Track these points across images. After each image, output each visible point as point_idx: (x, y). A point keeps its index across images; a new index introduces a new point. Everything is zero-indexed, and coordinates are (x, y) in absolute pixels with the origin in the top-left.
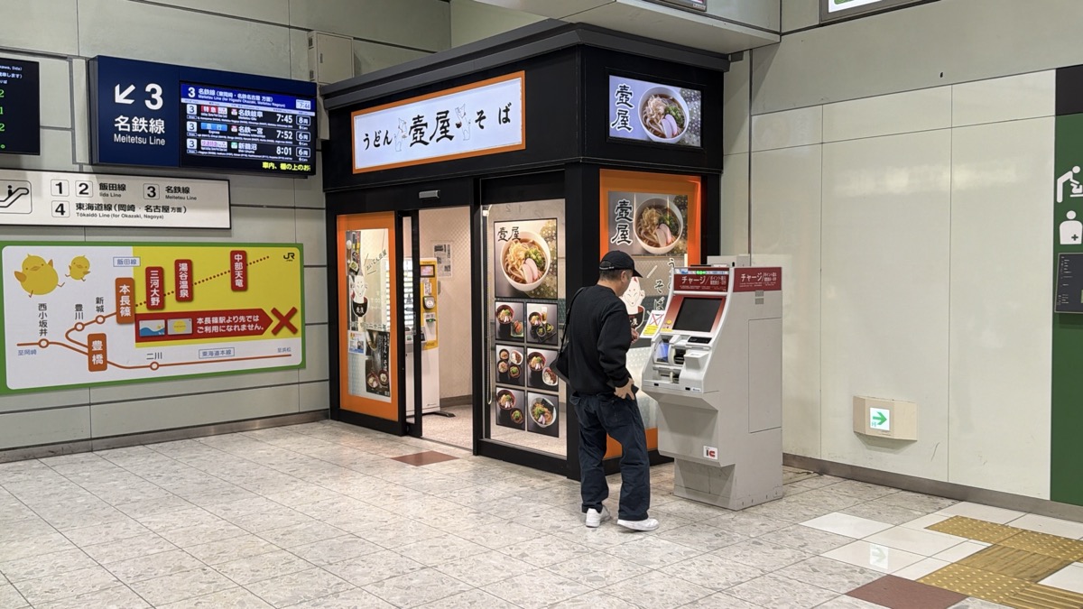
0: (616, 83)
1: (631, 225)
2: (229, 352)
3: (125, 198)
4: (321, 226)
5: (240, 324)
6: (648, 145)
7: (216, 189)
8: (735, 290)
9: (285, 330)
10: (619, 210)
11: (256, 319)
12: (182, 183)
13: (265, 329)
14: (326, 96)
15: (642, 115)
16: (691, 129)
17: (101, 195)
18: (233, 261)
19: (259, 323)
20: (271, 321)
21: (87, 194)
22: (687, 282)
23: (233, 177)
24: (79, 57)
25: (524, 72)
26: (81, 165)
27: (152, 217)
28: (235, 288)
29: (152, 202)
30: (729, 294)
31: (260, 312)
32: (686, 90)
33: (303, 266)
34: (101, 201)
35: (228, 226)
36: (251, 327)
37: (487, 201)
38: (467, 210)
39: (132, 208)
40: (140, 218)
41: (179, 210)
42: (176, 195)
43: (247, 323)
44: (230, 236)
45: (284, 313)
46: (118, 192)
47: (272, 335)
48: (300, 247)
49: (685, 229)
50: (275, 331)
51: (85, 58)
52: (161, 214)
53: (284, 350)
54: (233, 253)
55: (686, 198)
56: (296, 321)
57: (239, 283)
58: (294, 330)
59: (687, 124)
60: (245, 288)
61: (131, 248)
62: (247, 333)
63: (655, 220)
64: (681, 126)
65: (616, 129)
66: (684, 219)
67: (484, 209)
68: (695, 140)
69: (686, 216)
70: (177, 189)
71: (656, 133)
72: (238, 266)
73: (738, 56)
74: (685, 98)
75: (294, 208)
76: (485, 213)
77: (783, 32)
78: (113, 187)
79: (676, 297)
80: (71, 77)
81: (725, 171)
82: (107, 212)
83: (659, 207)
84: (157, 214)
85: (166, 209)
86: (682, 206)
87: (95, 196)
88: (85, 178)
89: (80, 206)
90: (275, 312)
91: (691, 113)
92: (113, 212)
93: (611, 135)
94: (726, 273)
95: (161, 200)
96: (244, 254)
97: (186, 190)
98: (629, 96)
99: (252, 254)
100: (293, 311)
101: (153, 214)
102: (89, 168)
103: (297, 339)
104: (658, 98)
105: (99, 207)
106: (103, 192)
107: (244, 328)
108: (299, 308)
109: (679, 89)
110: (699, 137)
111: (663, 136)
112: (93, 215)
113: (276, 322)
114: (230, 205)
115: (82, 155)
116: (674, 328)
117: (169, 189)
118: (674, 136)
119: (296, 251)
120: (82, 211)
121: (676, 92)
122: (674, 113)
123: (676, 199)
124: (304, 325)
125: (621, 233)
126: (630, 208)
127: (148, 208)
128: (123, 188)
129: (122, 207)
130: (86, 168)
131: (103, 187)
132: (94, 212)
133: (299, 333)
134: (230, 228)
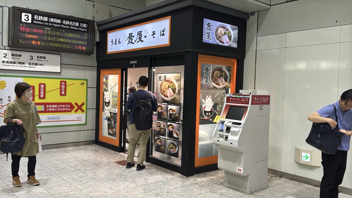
0: (206, 21)
1: (209, 76)
2: (58, 118)
3: (21, 59)
4: (95, 73)
5: (63, 108)
6: (217, 46)
7: (56, 58)
8: (252, 104)
9: (79, 111)
10: (205, 71)
11: (69, 106)
12: (43, 55)
13: (72, 110)
14: (98, 26)
15: (215, 34)
16: (234, 41)
17: (12, 58)
18: (61, 85)
19: (70, 108)
20: (75, 107)
21: (7, 57)
22: (232, 100)
23: (62, 54)
24: (6, 6)
25: (170, 16)
26: (5, 47)
27: (31, 67)
28: (61, 95)
29: (32, 62)
30: (249, 105)
31: (70, 104)
32: (233, 26)
33: (87, 88)
34: (12, 60)
35: (60, 72)
36: (67, 109)
37: (155, 66)
38: (147, 69)
39: (24, 63)
40: (26, 67)
41: (42, 65)
42: (41, 59)
43: (65, 108)
44: (60, 75)
45: (79, 104)
46: (18, 57)
47: (74, 112)
48: (87, 80)
49: (230, 79)
50: (76, 111)
51: (8, 7)
52: (35, 66)
53: (79, 118)
54: (61, 82)
55: (231, 67)
56: (84, 107)
57: (63, 93)
58: (83, 111)
59: (232, 39)
60: (65, 95)
61: (23, 78)
62: (65, 111)
63: (219, 75)
64: (230, 39)
65: (206, 39)
66: (229, 75)
67: (153, 68)
68: (235, 45)
69: (231, 74)
70: (41, 57)
71: (220, 42)
72: (63, 86)
73: (253, 14)
74: (232, 29)
75: (85, 66)
76: (154, 70)
77: (271, 5)
78: (17, 55)
79: (227, 106)
80: (3, 14)
81: (246, 57)
82: (14, 65)
83: (221, 70)
84: (33, 66)
85: (36, 64)
86: (229, 70)
87: (10, 58)
88: (6, 51)
89: (3, 62)
90: (76, 104)
91: (234, 35)
92: (16, 64)
93: (203, 41)
94: (248, 97)
95: (35, 61)
96: (65, 82)
97: (45, 58)
98: (211, 27)
99: (68, 82)
100: (83, 104)
101: (31, 66)
102: (8, 48)
103: (84, 114)
104: (222, 28)
105: (11, 62)
106: (13, 57)
107: (64, 109)
108: (85, 103)
109: (230, 25)
110: (237, 44)
111: (223, 43)
112: (8, 65)
113: (76, 107)
114: (61, 64)
115: (5, 43)
116: (226, 118)
117: (38, 57)
118: (227, 43)
119: (85, 82)
120: (4, 64)
121: (228, 26)
122: (228, 34)
123: (227, 67)
124: (87, 109)
125: (205, 79)
126: (209, 70)
127: (30, 64)
128: (20, 56)
129: (20, 63)
130: (6, 48)
131: (13, 55)
132: (9, 64)
133: (85, 112)
134: (61, 72)
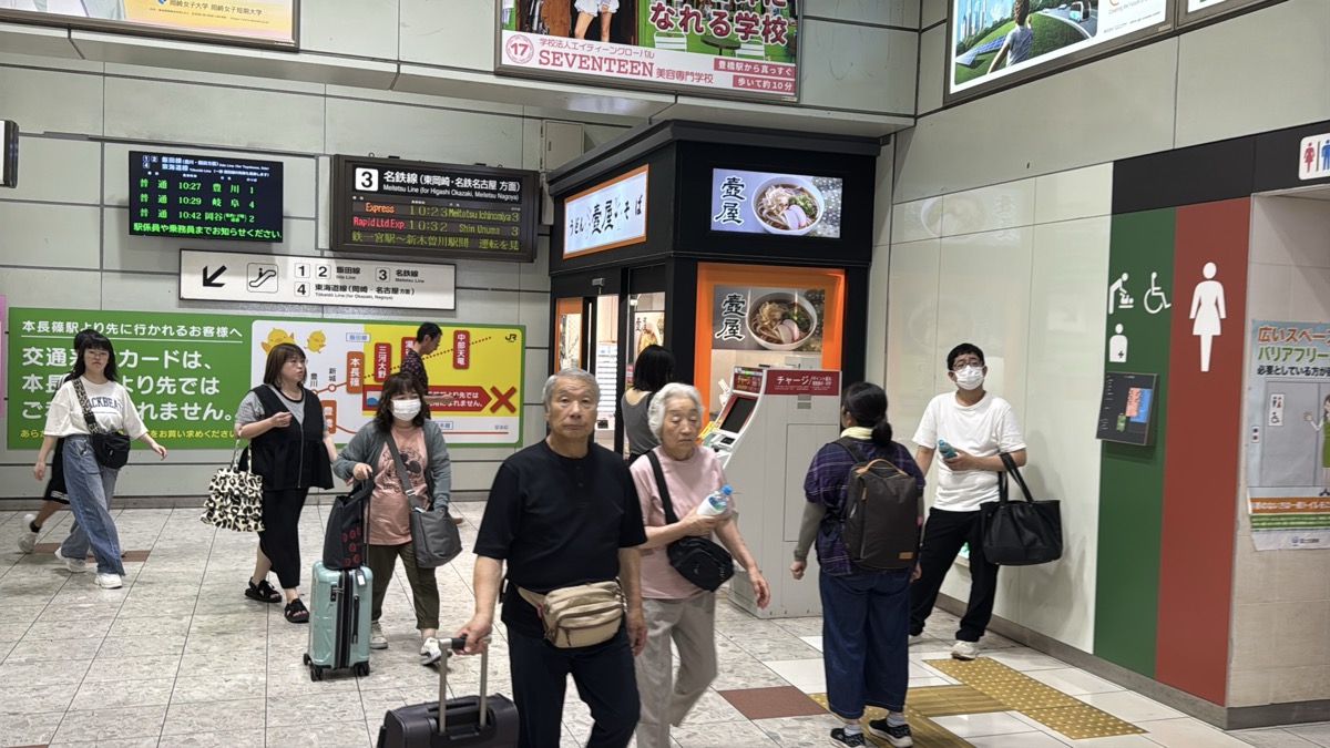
0: (721, 177)
1: (743, 320)
3: (359, 280)
4: (547, 308)
5: (460, 400)
6: (766, 238)
7: (445, 273)
8: (766, 392)
9: (503, 408)
10: (728, 304)
11: (476, 396)
12: (411, 267)
13: (484, 406)
14: (551, 183)
15: (757, 206)
16: (827, 219)
17: (338, 277)
18: (456, 341)
19: (478, 400)
20: (490, 399)
21: (326, 276)
23: (459, 262)
24: (324, 155)
25: (647, 166)
26: (322, 250)
27: (382, 298)
28: (457, 366)
29: (383, 285)
30: (760, 395)
31: (479, 390)
32: (820, 179)
33: (524, 348)
34: (338, 282)
35: (452, 307)
36: (470, 404)
37: (634, 293)
38: (615, 298)
39: (365, 289)
40: (371, 298)
41: (408, 292)
42: (405, 278)
43: (466, 399)
44: (455, 317)
45: (503, 391)
46: (353, 275)
47: (490, 413)
48: (523, 329)
49: (820, 326)
50: (494, 409)
51: (330, 156)
52: (391, 295)
53: (502, 428)
54: (457, 333)
55: (823, 292)
56: (515, 400)
57: (461, 361)
58: (512, 409)
59: (820, 215)
60: (466, 366)
61: (362, 325)
62: (466, 409)
63: (778, 315)
64: (813, 217)
65: (720, 221)
66: (818, 315)
67: (632, 298)
68: (832, 231)
69: (822, 311)
70: (407, 273)
71: (775, 225)
72: (461, 345)
74: (819, 187)
75: (519, 291)
76: (633, 302)
77: (919, 114)
78: (349, 270)
81: (874, 263)
82: (342, 293)
83: (784, 302)
84: (387, 295)
85: (395, 291)
86: (816, 300)
87: (333, 278)
88: (323, 262)
89: (319, 287)
90: (494, 390)
91: (827, 203)
92: (347, 292)
93: (713, 228)
94: (758, 374)
95: (391, 282)
96: (467, 334)
97: (415, 274)
98: (740, 188)
99: (475, 333)
100: (512, 391)
101: (383, 295)
102: (331, 254)
103: (515, 418)
104: (780, 188)
105: (336, 288)
106: (340, 274)
107: (463, 403)
108: (518, 388)
109: (811, 178)
110: (838, 228)
111: (786, 228)
112: (330, 295)
113: (494, 400)
114: (456, 288)
115: (324, 243)
116: (722, 428)
117: (399, 273)
118: (800, 227)
119: (518, 333)
120: (320, 292)
121: (806, 182)
122: (802, 204)
123: (808, 293)
124: (523, 404)
125: (729, 328)
126: (743, 303)
127: (379, 290)
128: (357, 271)
129: (356, 288)
130: (326, 254)
131: (340, 270)
132: (331, 292)
133: (518, 412)
134: (455, 310)
